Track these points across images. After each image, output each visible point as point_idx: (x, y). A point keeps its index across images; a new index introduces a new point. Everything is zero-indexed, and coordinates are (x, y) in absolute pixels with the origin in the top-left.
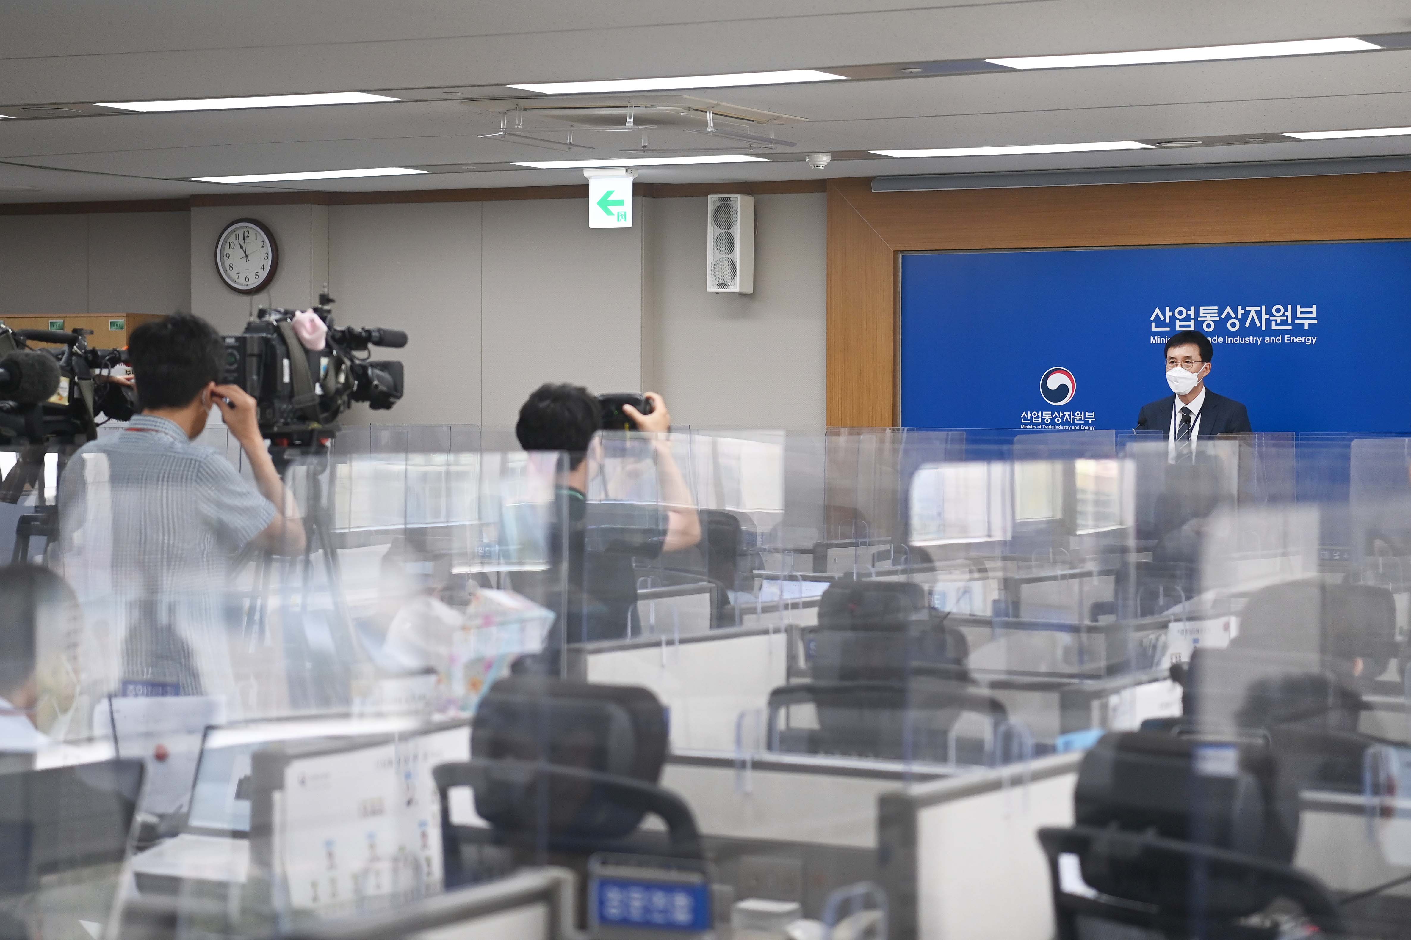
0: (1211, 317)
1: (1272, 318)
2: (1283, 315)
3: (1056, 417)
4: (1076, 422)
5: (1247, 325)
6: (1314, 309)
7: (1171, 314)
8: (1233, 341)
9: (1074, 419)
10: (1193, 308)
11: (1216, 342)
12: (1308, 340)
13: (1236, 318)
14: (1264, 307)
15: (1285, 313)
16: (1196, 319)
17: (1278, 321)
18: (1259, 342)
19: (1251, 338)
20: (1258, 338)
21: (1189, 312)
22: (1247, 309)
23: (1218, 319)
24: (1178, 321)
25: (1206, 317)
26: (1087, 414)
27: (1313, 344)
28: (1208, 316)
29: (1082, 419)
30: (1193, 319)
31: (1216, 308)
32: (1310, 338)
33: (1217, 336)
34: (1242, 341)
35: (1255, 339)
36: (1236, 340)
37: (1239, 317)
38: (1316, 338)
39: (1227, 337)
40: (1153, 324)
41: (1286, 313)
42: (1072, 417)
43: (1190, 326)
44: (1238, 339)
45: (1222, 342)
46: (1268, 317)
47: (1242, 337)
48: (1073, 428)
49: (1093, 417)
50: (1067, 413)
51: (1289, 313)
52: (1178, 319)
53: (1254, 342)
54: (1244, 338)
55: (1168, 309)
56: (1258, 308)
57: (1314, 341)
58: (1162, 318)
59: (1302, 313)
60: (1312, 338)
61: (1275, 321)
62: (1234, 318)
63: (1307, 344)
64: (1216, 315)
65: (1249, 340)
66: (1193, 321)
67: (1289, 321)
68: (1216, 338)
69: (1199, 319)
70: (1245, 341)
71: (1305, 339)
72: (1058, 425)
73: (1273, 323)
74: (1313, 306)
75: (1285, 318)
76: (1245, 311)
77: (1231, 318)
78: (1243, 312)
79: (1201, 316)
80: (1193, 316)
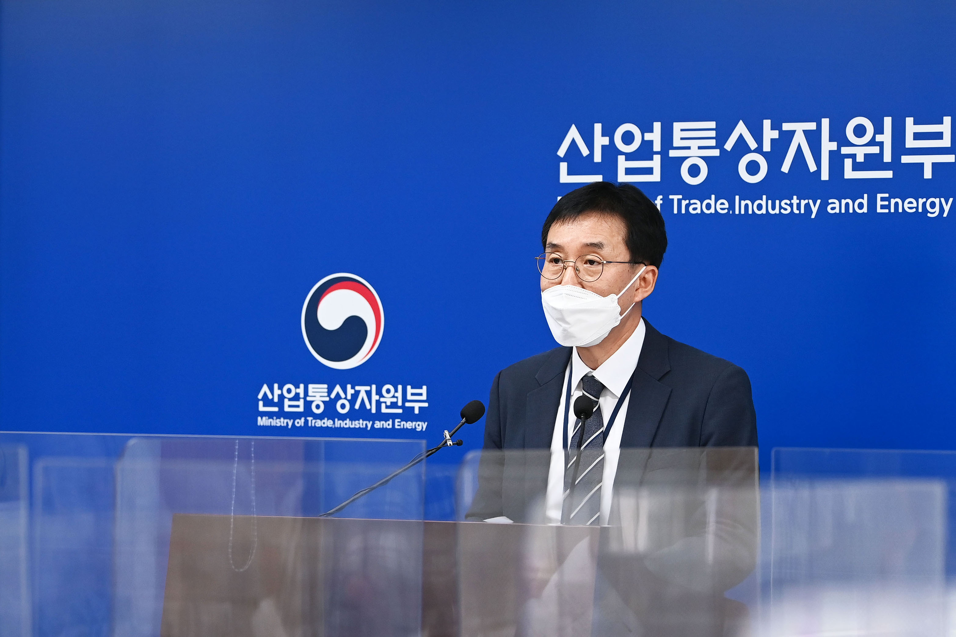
0: (700, 148)
1: (845, 150)
2: (872, 143)
3: (338, 397)
4: (384, 410)
5: (786, 168)
6: (946, 127)
7: (606, 141)
8: (753, 208)
9: (378, 403)
10: (657, 126)
11: (712, 211)
12: (933, 205)
13: (759, 150)
14: (825, 123)
15: (877, 136)
16: (664, 153)
17: (860, 159)
18: (815, 210)
19: (795, 201)
20: (811, 201)
21: (648, 136)
22: (786, 126)
23: (716, 153)
24: (621, 159)
25: (689, 148)
26: (410, 390)
27: (945, 215)
28: (694, 144)
29: (397, 402)
30: (657, 153)
31: (712, 124)
32: (937, 201)
33: (713, 197)
34: (773, 208)
35: (803, 203)
36: (760, 207)
37: (767, 147)
38: (951, 200)
39: (737, 198)
40: (564, 167)
41: (879, 138)
42: (375, 397)
43: (649, 171)
44: (763, 203)
45: (726, 211)
46: (835, 149)
47: (772, 198)
48: (378, 425)
49: (424, 397)
50: (363, 389)
51: (886, 138)
52: (622, 153)
53: (803, 211)
54: (777, 202)
55: (598, 127)
56: (812, 126)
57: (947, 208)
58: (585, 152)
59: (918, 136)
60: (943, 200)
61: (853, 156)
62: (755, 151)
63: (929, 215)
64: (713, 143)
65: (791, 205)
66: (657, 158)
67: (887, 158)
68: (712, 202)
69: (673, 153)
70: (781, 207)
71: (924, 204)
72: (342, 417)
73: (848, 163)
74: (945, 118)
75: (875, 150)
76: (781, 133)
77: (748, 150)
78: (775, 134)
79: (675, 145)
80: (657, 147)
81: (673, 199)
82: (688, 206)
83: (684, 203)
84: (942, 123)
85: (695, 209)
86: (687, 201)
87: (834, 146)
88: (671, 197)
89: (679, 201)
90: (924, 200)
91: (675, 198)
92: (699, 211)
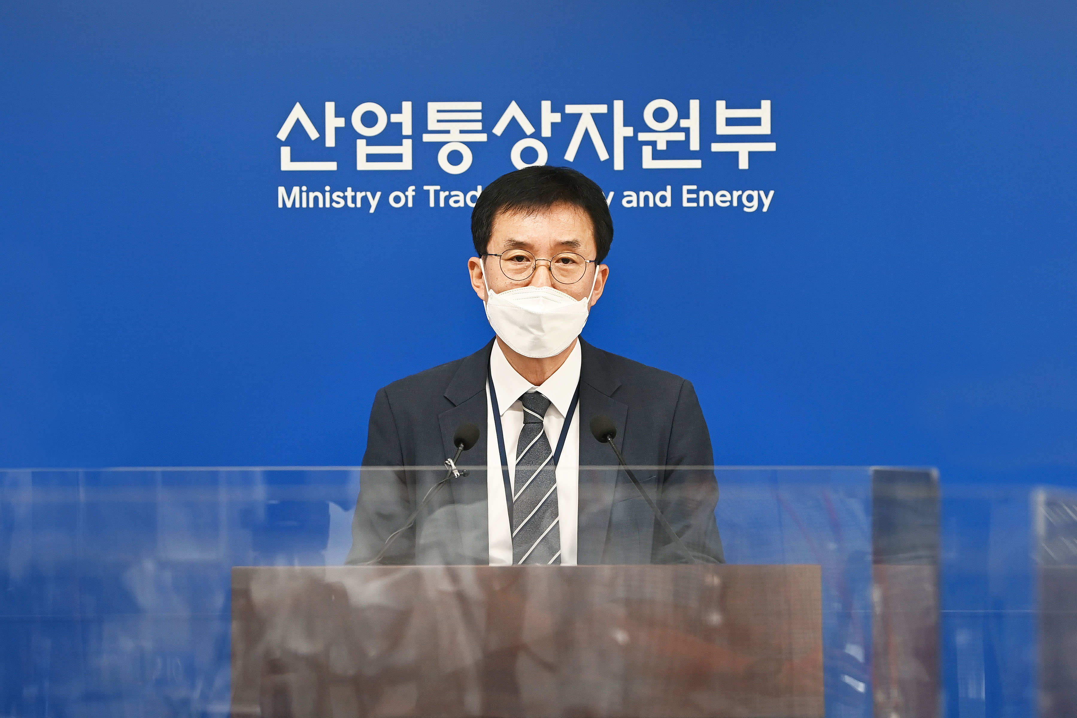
0: (462, 132)
1: (642, 137)
2: (676, 128)
5: (570, 155)
6: (764, 111)
7: (341, 122)
10: (407, 106)
12: (750, 198)
13: (537, 135)
14: (619, 105)
15: (681, 121)
16: (416, 137)
17: (662, 146)
21: (395, 118)
22: (570, 109)
23: (483, 138)
24: (361, 143)
25: (448, 132)
27: (765, 209)
28: (455, 128)
30: (407, 137)
31: (478, 105)
32: (755, 194)
37: (546, 132)
38: (772, 193)
40: (285, 152)
41: (684, 123)
43: (398, 158)
46: (631, 134)
51: (693, 122)
52: (362, 137)
55: (330, 107)
56: (602, 109)
57: (767, 202)
58: (313, 134)
59: (730, 122)
60: (762, 193)
61: (653, 144)
62: (532, 136)
63: (746, 209)
64: (479, 126)
66: (408, 143)
67: (695, 145)
69: (427, 138)
71: (740, 198)
73: (647, 151)
74: (763, 102)
75: (680, 136)
76: (565, 116)
77: (522, 135)
78: (557, 118)
79: (430, 128)
80: (407, 130)
81: (428, 191)
82: (447, 199)
83: (443, 195)
84: (759, 107)
85: (456, 202)
86: (447, 193)
87: (629, 131)
88: (426, 188)
89: (437, 193)
90: (740, 192)
91: (432, 189)
92: (461, 204)
